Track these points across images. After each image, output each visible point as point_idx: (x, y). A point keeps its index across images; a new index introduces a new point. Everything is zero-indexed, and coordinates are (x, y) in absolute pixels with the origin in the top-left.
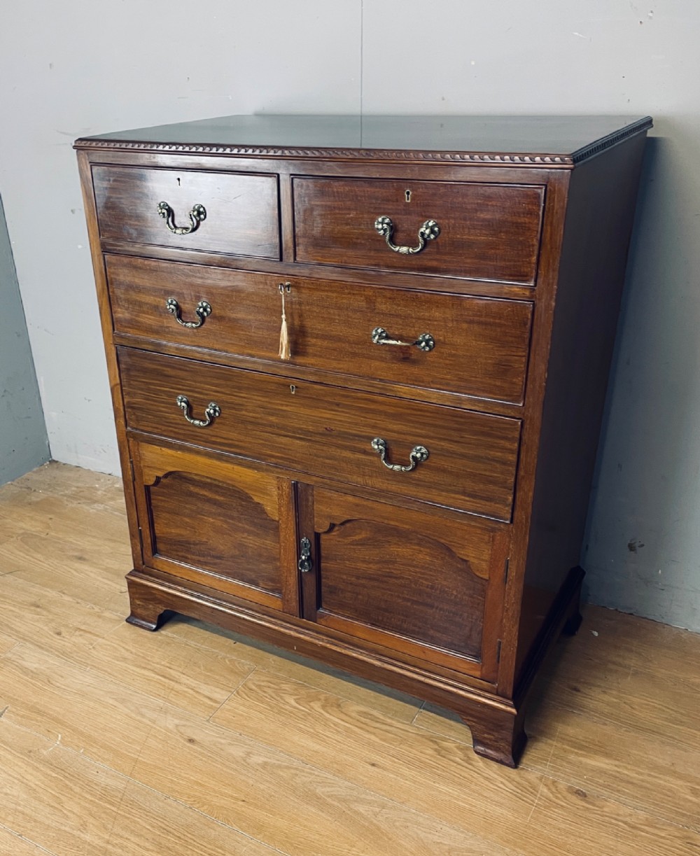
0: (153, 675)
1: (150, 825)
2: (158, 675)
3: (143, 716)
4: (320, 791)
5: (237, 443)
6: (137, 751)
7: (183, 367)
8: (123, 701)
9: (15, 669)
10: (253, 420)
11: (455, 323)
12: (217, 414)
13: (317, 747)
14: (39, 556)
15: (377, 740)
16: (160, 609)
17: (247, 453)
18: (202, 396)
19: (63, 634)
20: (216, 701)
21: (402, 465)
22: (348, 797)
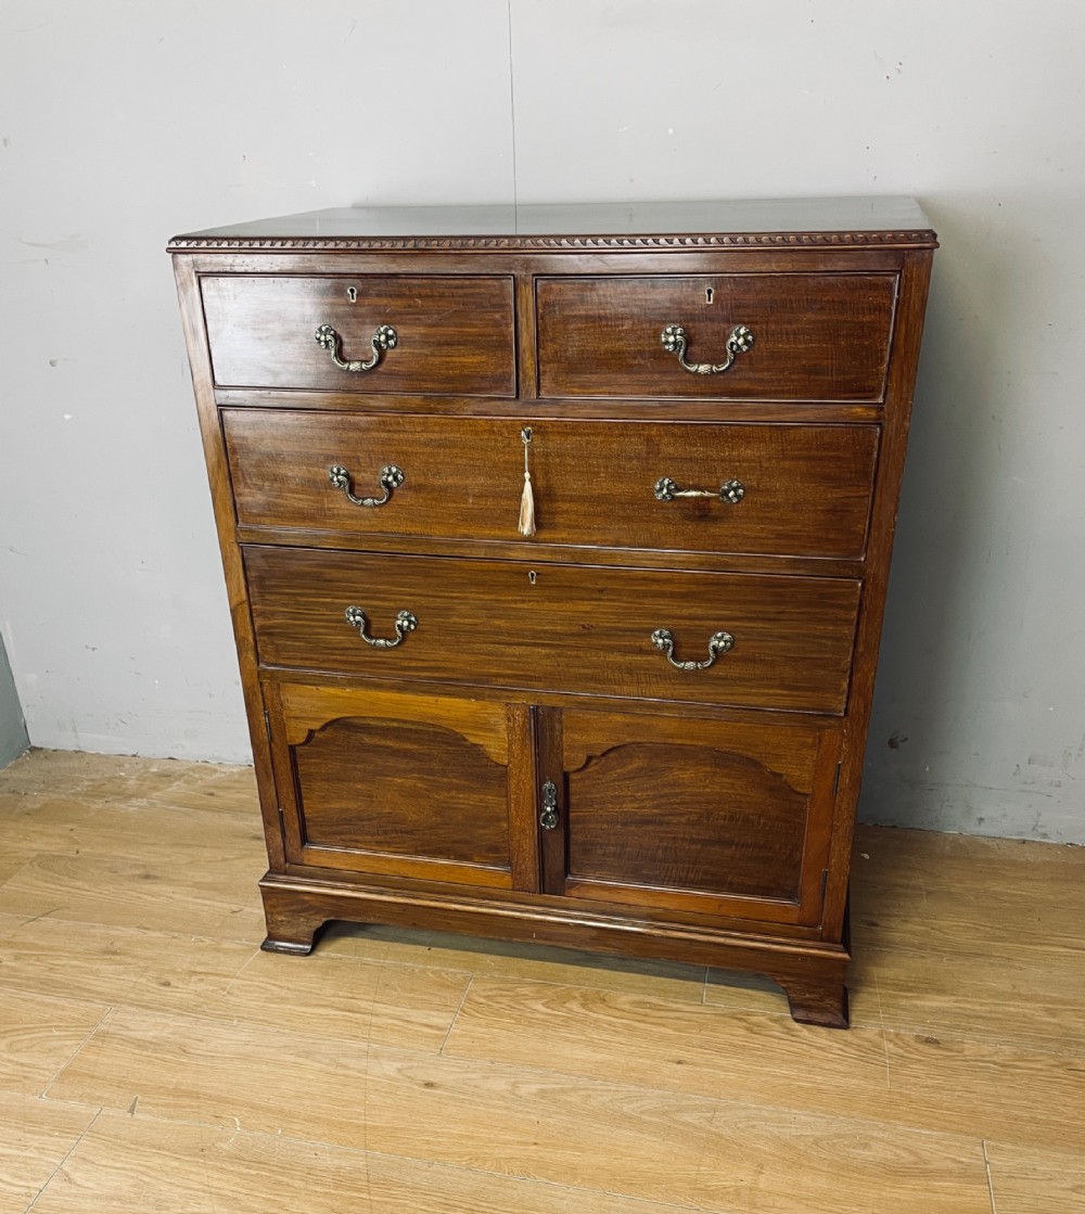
0: (335, 1013)
1: (424, 1203)
2: (343, 1010)
3: (345, 1067)
4: (626, 1108)
5: (443, 665)
6: (360, 1114)
7: (355, 565)
8: (308, 1055)
9: (122, 1045)
10: (468, 628)
11: (773, 461)
12: (412, 627)
13: (599, 1057)
14: (79, 884)
15: (669, 1031)
16: (317, 922)
17: (459, 676)
18: (386, 604)
19: (173, 983)
20: (440, 1029)
21: (697, 661)
22: (667, 1108)
